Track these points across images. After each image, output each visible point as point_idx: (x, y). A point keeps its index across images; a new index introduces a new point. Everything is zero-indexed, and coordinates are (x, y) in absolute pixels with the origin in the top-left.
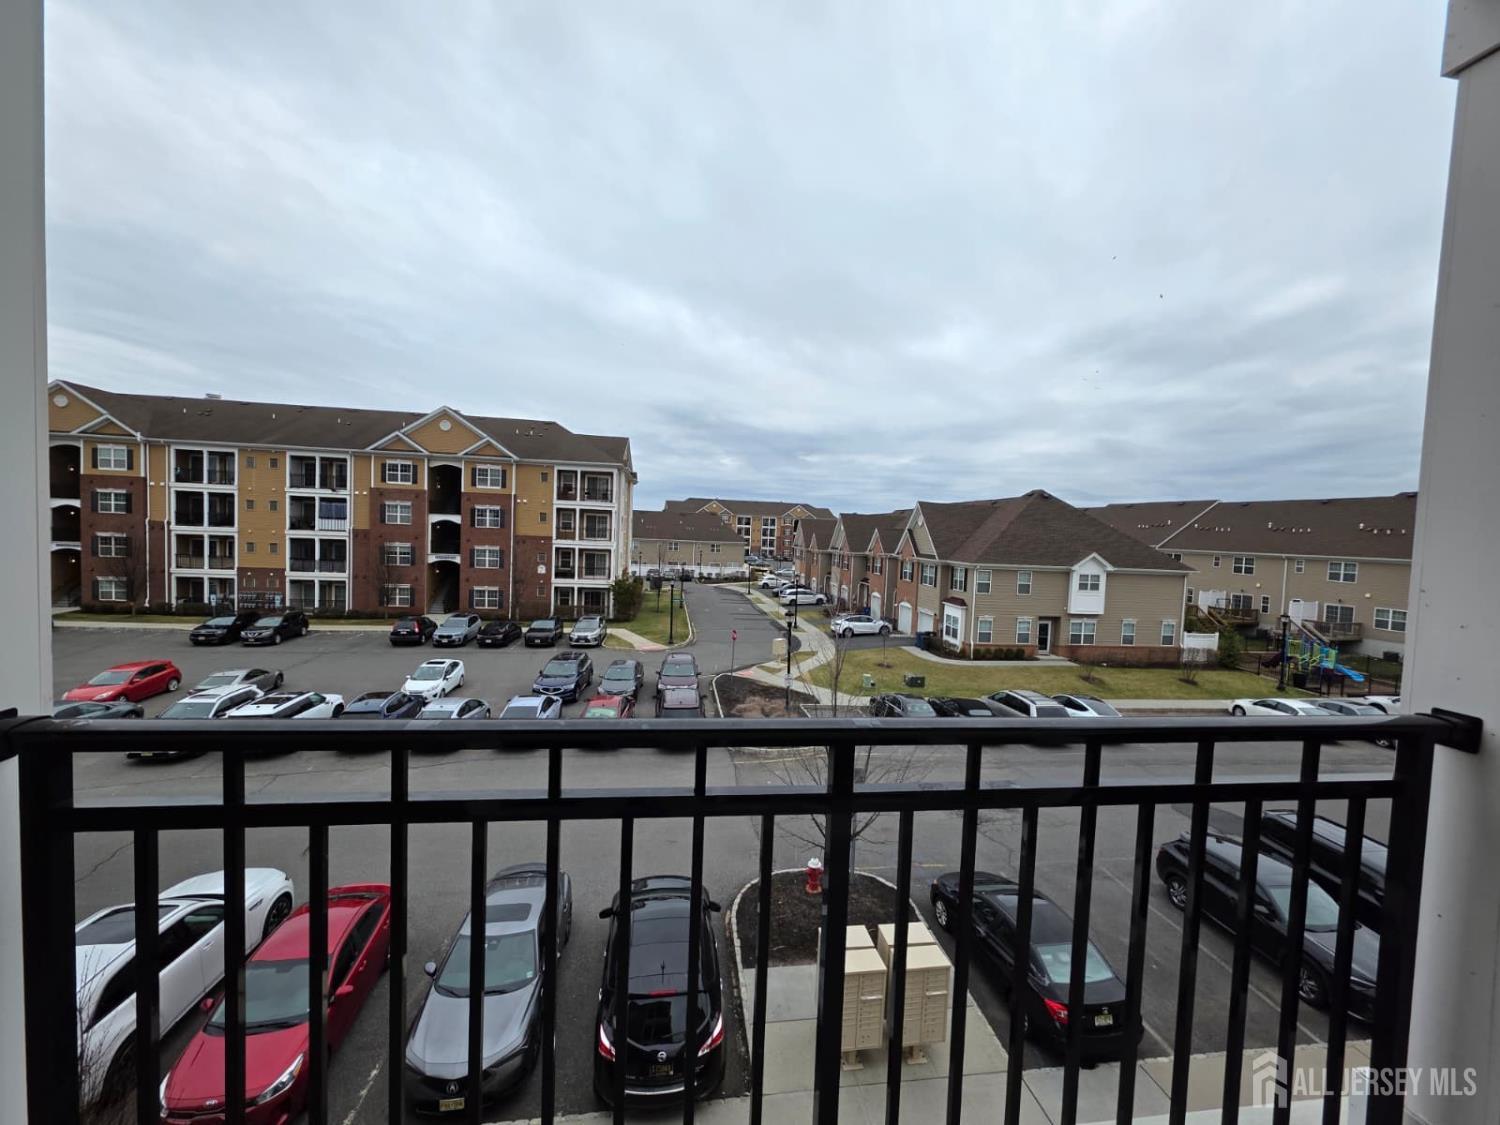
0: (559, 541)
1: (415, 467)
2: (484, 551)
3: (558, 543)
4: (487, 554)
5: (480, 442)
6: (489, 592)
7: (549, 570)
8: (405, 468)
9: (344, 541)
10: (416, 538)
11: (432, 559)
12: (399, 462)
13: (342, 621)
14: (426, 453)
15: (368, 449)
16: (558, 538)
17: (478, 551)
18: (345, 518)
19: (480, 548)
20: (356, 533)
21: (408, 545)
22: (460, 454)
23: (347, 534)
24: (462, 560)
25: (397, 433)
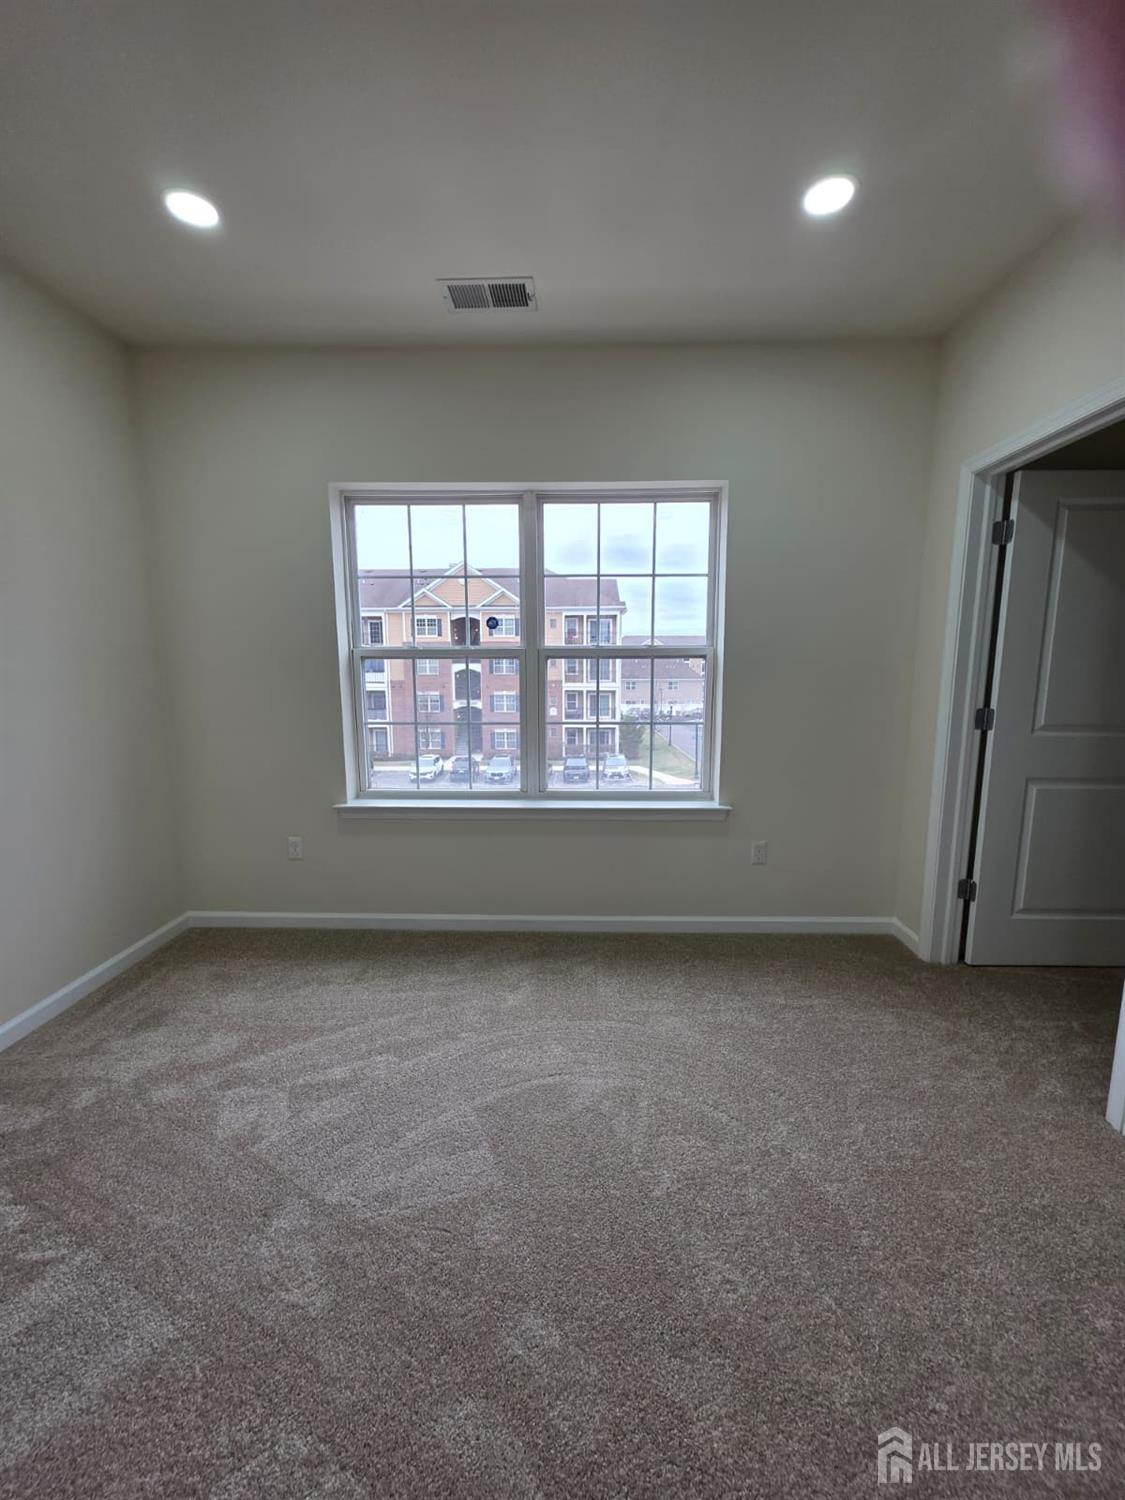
0: (568, 684)
1: (439, 620)
2: (502, 696)
3: (568, 686)
4: (505, 698)
5: (496, 594)
6: (508, 734)
7: (560, 712)
8: (431, 622)
9: (384, 692)
10: (444, 687)
11: (457, 705)
12: (426, 617)
13: (390, 763)
14: (449, 607)
15: (400, 607)
16: (566, 681)
17: (497, 696)
18: (383, 671)
19: (500, 693)
20: (394, 685)
21: (437, 693)
22: (479, 607)
23: (386, 685)
24: (483, 705)
25: (423, 590)
